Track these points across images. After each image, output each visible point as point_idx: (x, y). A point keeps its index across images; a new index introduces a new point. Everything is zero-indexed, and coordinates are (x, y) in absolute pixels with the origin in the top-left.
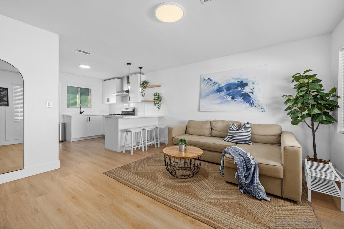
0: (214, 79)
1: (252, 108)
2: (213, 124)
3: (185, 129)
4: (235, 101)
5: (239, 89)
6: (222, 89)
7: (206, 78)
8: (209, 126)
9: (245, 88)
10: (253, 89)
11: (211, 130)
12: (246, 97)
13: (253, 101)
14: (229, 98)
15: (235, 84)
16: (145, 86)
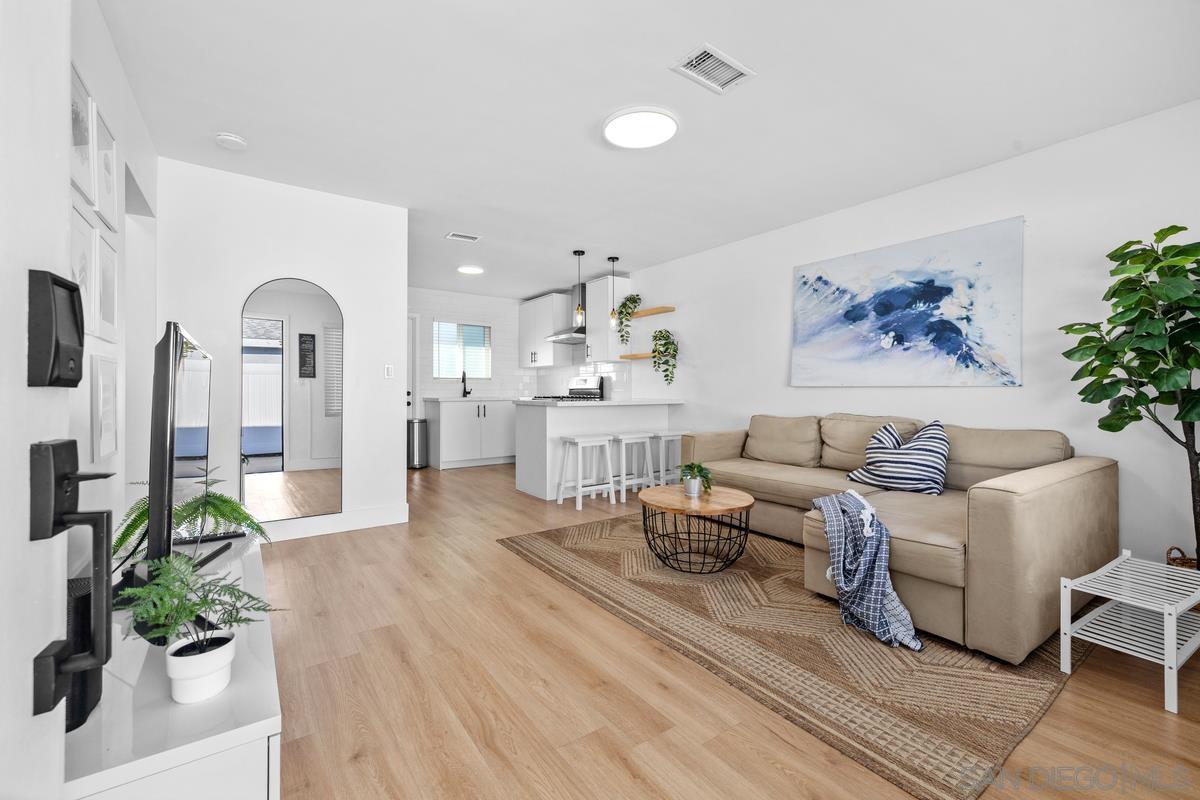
0: (837, 279)
1: (968, 374)
2: (827, 426)
3: (741, 444)
4: (905, 349)
5: (921, 307)
6: (861, 311)
7: (812, 277)
8: (812, 433)
9: (940, 304)
10: (972, 304)
11: (818, 445)
12: (946, 336)
13: (971, 349)
14: (887, 341)
15: (904, 292)
16: (630, 311)
